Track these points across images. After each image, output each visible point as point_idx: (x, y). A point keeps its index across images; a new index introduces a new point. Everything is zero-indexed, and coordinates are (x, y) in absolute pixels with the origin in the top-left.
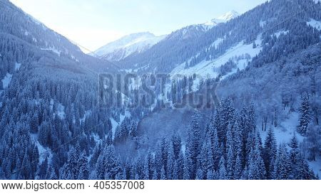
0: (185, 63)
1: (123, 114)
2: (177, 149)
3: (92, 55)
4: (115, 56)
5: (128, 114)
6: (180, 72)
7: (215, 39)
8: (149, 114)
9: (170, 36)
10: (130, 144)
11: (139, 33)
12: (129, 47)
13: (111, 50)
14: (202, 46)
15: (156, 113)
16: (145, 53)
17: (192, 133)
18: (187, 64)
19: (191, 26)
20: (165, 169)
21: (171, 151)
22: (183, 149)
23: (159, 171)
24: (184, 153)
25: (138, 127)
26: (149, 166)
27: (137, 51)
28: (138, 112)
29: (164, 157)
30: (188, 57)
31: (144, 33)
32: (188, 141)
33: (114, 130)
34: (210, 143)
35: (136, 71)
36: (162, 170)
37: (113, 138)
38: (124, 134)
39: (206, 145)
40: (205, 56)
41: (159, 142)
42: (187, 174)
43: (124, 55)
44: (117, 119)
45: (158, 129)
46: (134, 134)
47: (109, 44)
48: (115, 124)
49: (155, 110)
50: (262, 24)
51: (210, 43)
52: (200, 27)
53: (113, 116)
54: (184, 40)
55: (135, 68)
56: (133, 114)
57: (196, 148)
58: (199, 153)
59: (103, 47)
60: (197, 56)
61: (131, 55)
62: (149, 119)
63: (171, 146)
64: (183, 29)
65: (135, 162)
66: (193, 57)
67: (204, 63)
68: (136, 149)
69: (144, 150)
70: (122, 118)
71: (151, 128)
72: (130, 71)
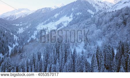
0: (43, 23)
1: (15, 44)
2: (39, 57)
4: (11, 18)
5: (17, 44)
6: (40, 27)
7: (55, 14)
8: (27, 44)
9: (37, 11)
10: (18, 56)
11: (23, 9)
12: (17, 15)
13: (9, 15)
14: (50, 16)
15: (30, 43)
16: (25, 17)
17: (46, 50)
18: (44, 23)
19: (46, 8)
20: (34, 65)
21: (37, 58)
22: (42, 57)
23: (31, 67)
24: (42, 58)
25: (22, 49)
26: (27, 65)
27: (21, 17)
28: (22, 43)
29: (34, 61)
31: (25, 9)
32: (44, 53)
33: (10, 51)
34: (53, 54)
35: (21, 25)
36: (33, 66)
37: (10, 54)
38: (15, 52)
39: (51, 55)
40: (51, 20)
41: (32, 55)
43: (15, 18)
44: (12, 46)
45: (31, 50)
46: (20, 52)
48: (10, 49)
49: (30, 42)
50: (73, 9)
51: (54, 15)
52: (50, 8)
53: (10, 45)
54: (43, 13)
55: (21, 24)
56: (19, 44)
57: (47, 56)
58: (49, 58)
60: (48, 20)
61: (19, 18)
62: (27, 46)
63: (37, 56)
64: (42, 9)
65: (20, 64)
66: (46, 21)
67: (51, 23)
68: (21, 58)
69: (25, 59)
70: (14, 46)
71: (28, 50)
72: (18, 25)
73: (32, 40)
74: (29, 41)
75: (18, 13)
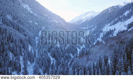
1: (82, 46)
2: (106, 61)
3: (70, 22)
4: (79, 23)
5: (84, 46)
6: (107, 28)
7: (125, 11)
8: (93, 46)
9: (103, 12)
10: (85, 58)
11: (89, 12)
12: (84, 19)
13: (77, 20)
14: (118, 15)
15: (96, 46)
16: (91, 20)
17: (113, 55)
18: (111, 24)
19: (113, 7)
20: (101, 69)
21: (103, 62)
22: (109, 61)
23: (98, 70)
24: (110, 63)
25: (89, 51)
26: (94, 68)
27: (88, 20)
28: (89, 46)
29: (100, 64)
30: (111, 20)
31: (91, 12)
32: (112, 58)
33: (78, 52)
34: (122, 59)
35: (87, 28)
36: (99, 70)
37: (78, 55)
38: (82, 54)
39: (121, 60)
40: (120, 20)
41: (98, 58)
42: (111, 72)
43: (82, 22)
44: (80, 48)
45: (97, 53)
46: (87, 54)
47: (76, 18)
48: (79, 50)
49: (96, 45)
51: (123, 13)
52: (117, 6)
53: (78, 47)
54: (109, 13)
55: (87, 27)
56: (86, 46)
57: (115, 61)
58: (117, 64)
59: (74, 19)
60: (116, 20)
61: (85, 21)
62: (93, 48)
63: (103, 60)
64: (109, 8)
65: (87, 65)
66: (114, 21)
67: (120, 23)
68: (88, 60)
69: (91, 61)
70: (82, 48)
72: (85, 28)
73: (98, 43)
74: (94, 44)
75: (84, 17)
